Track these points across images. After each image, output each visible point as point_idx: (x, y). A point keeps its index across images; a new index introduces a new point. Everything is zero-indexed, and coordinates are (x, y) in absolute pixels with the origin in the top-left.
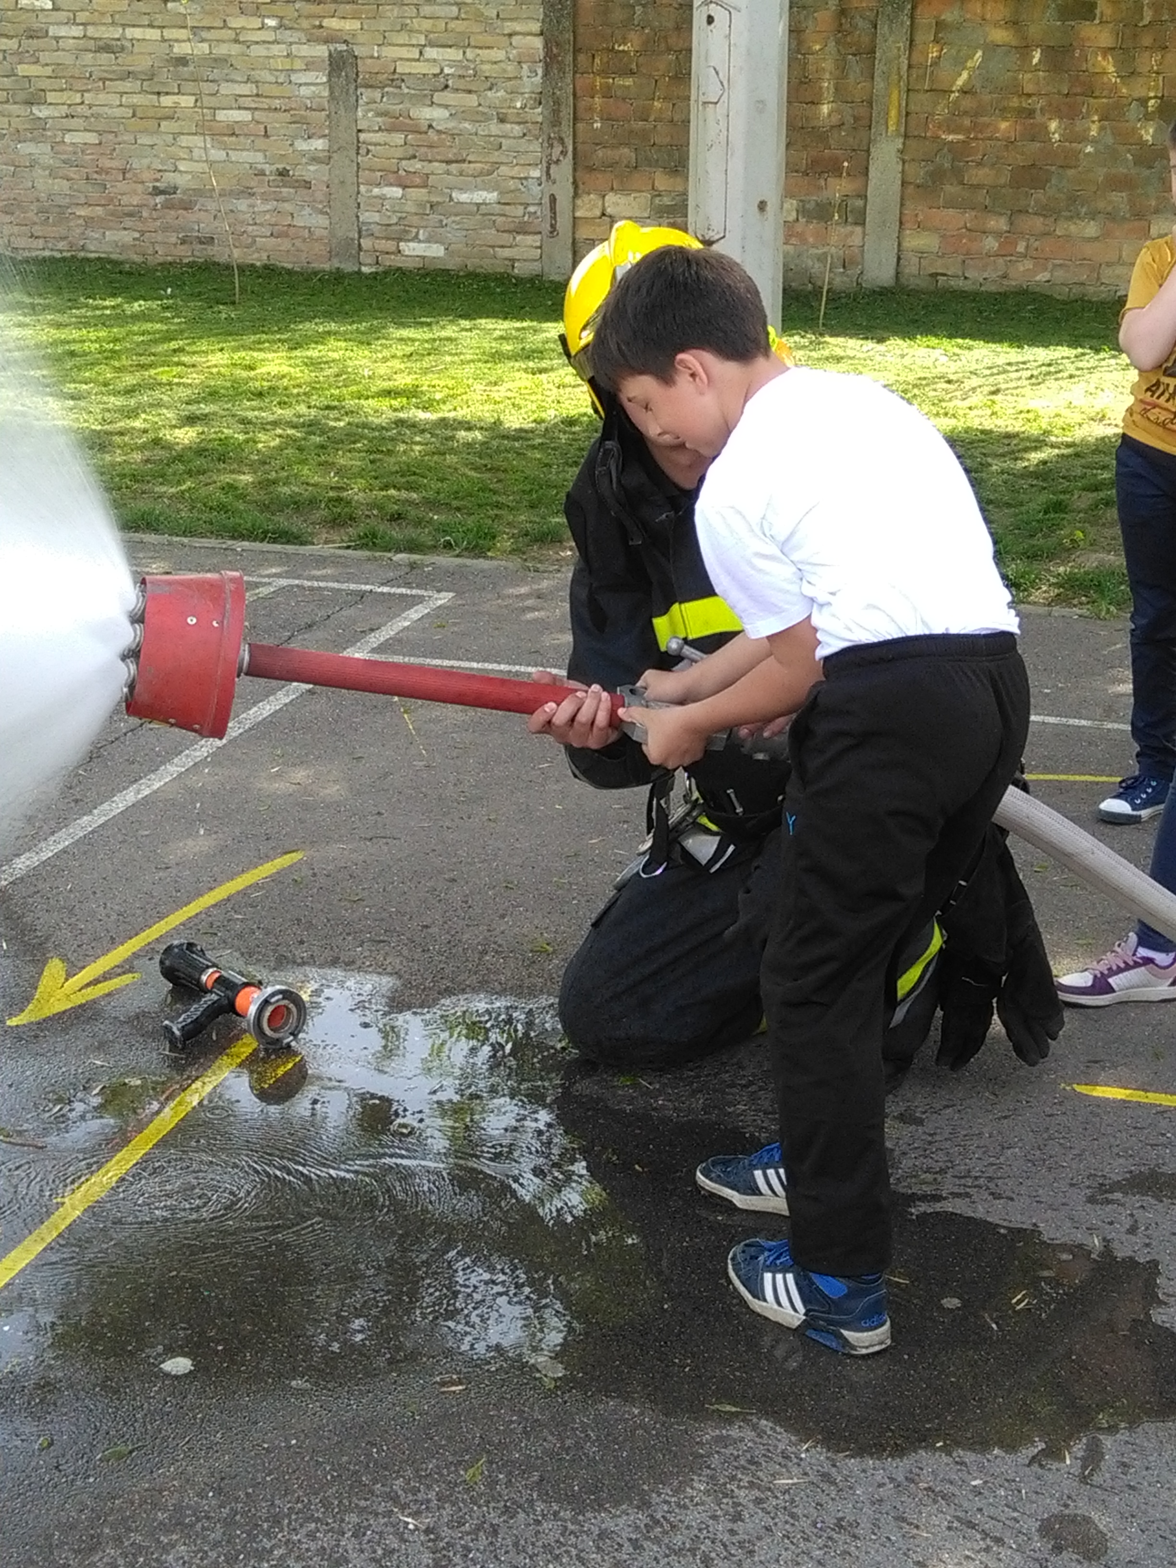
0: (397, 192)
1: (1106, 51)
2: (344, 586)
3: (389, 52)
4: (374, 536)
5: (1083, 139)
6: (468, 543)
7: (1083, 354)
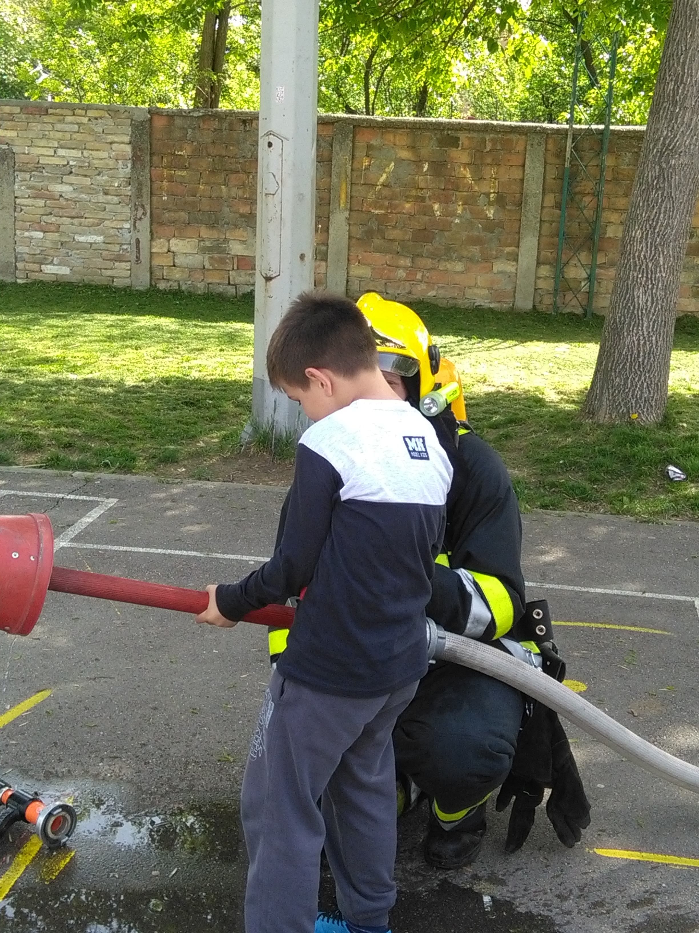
0: (40, 235)
1: (465, 165)
2: (45, 495)
3: (36, 151)
4: (57, 458)
5: (454, 214)
6: (120, 464)
7: (462, 340)
